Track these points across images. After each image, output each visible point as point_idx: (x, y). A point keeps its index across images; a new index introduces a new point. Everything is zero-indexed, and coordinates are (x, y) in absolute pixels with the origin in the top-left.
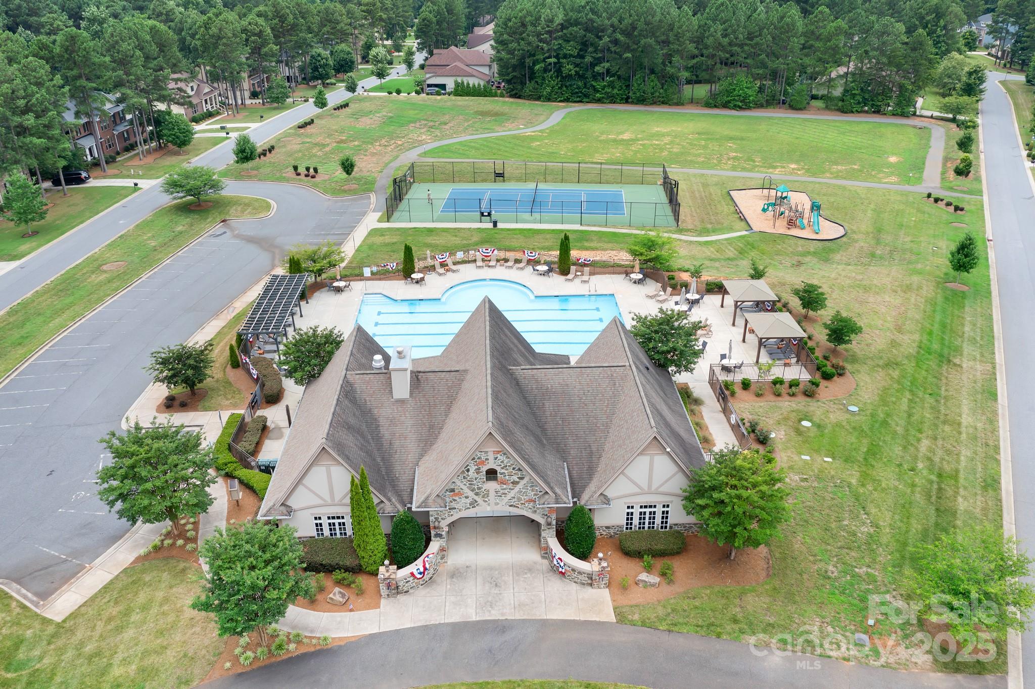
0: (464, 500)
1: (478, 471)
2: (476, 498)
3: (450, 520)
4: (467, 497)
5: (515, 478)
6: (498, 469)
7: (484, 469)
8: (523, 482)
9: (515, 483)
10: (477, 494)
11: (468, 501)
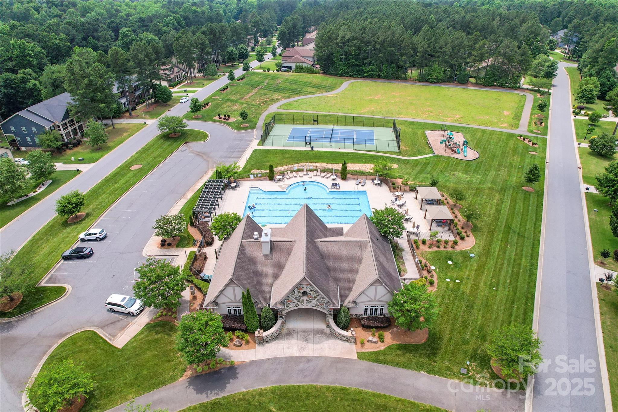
0: (293, 304)
1: (299, 292)
2: (298, 303)
3: (287, 311)
4: (294, 302)
5: (315, 295)
6: (308, 292)
7: (302, 291)
8: (319, 297)
9: (315, 297)
10: (298, 301)
11: (294, 304)
